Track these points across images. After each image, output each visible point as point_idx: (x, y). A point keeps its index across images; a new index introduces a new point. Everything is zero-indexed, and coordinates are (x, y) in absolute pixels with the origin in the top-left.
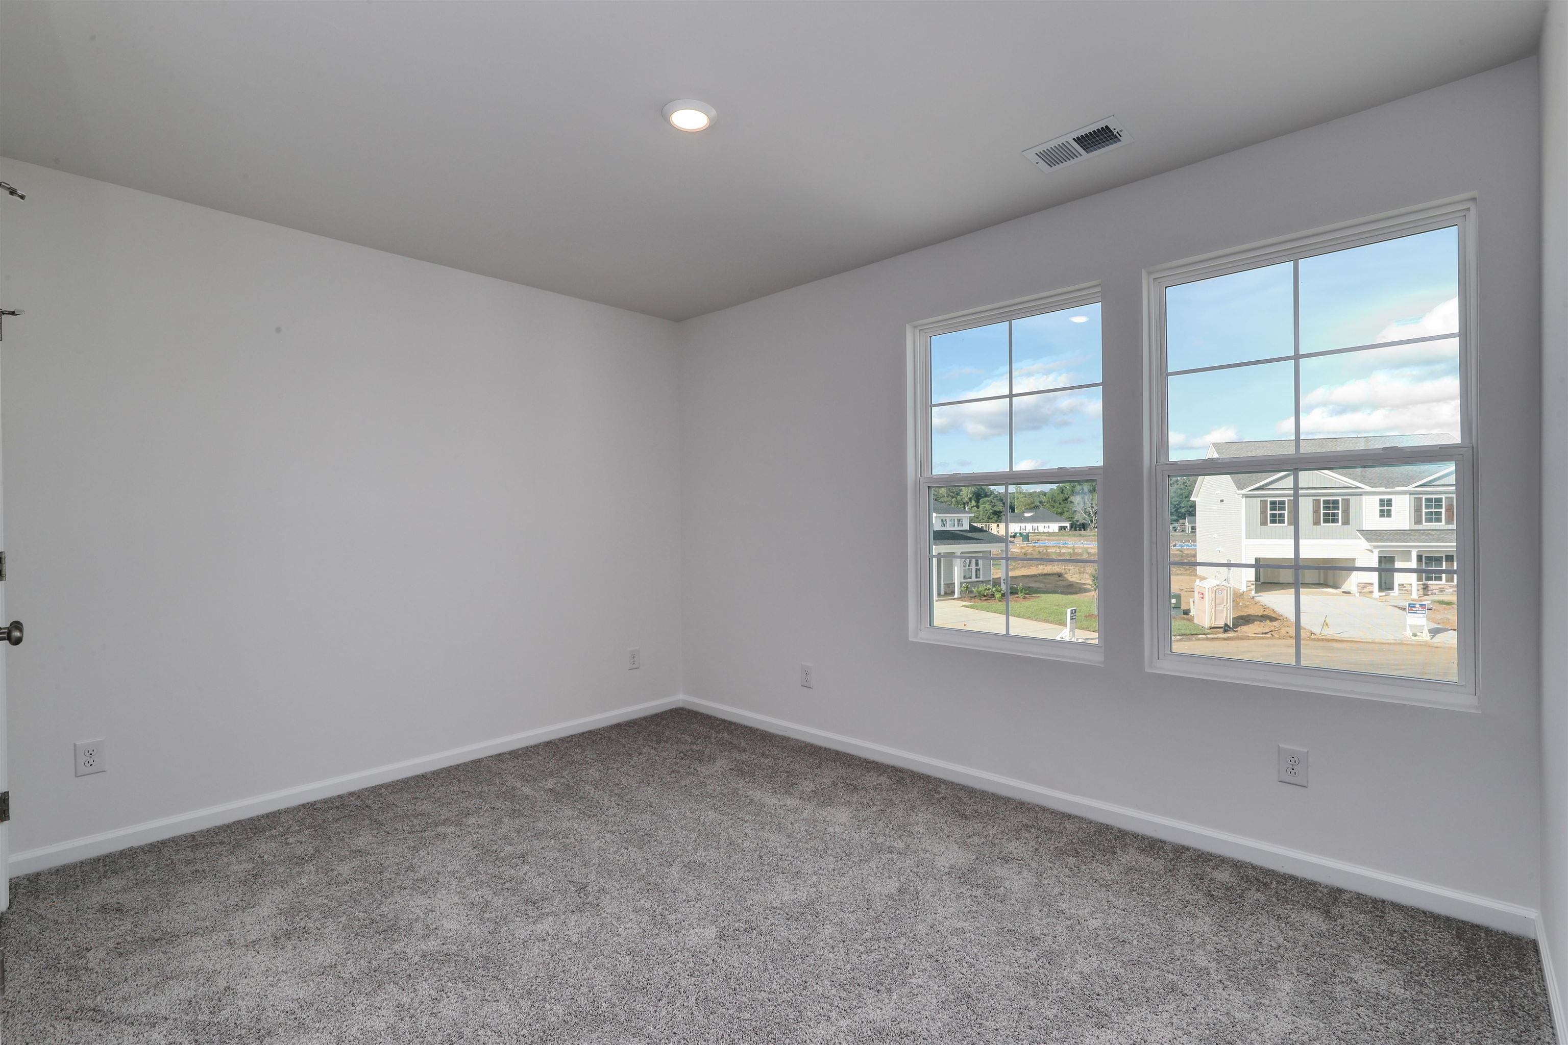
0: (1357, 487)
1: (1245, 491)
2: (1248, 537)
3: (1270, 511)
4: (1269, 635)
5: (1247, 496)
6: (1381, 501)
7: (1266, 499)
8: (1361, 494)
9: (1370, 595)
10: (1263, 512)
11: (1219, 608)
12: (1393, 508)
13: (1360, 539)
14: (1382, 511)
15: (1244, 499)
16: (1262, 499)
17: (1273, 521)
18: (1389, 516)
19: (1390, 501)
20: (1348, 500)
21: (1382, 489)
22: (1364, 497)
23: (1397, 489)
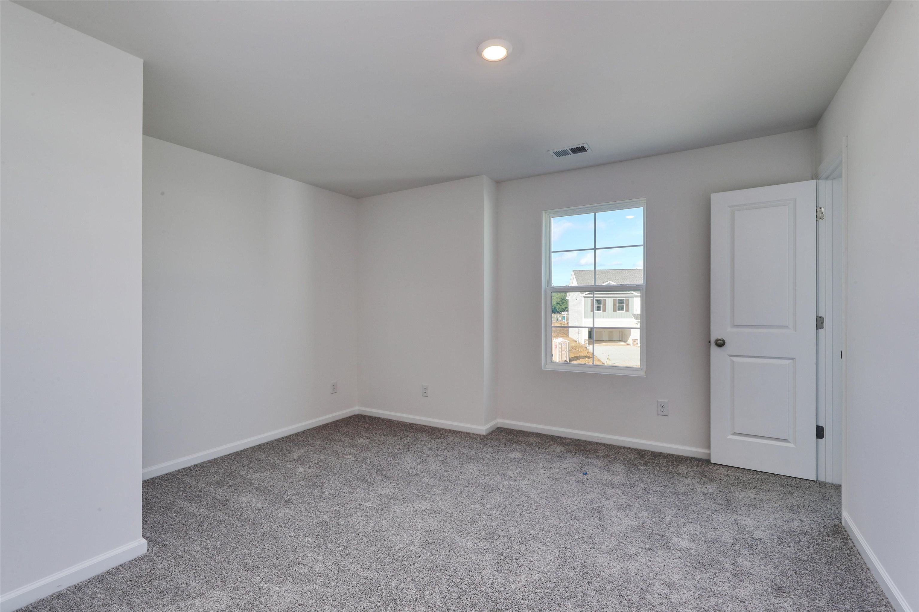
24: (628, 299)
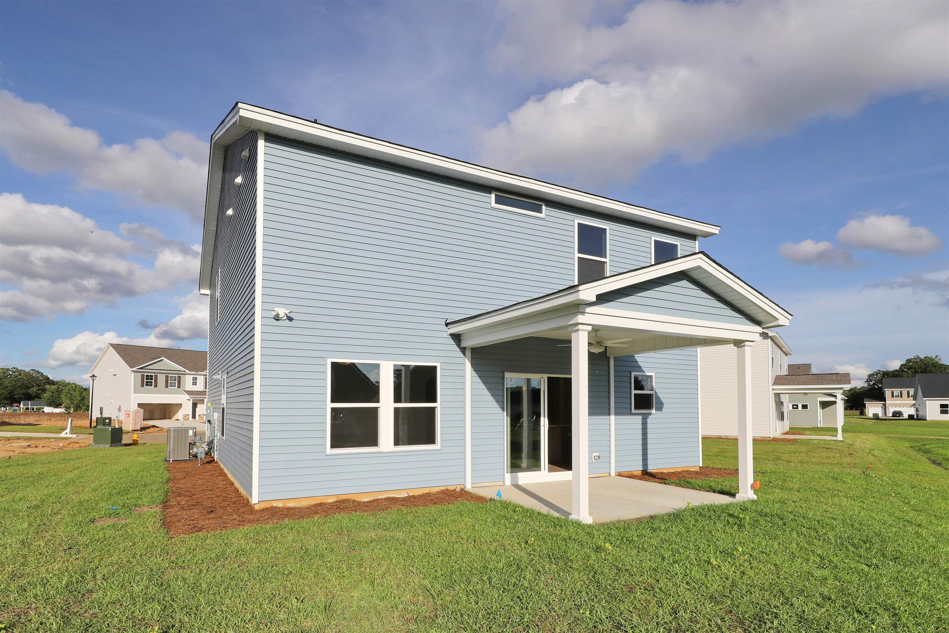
0: (184, 371)
1: (134, 369)
2: (135, 392)
3: (146, 380)
4: (160, 431)
5: (135, 372)
6: (193, 378)
7: (144, 374)
8: (185, 374)
9: (187, 420)
10: (143, 380)
11: (137, 421)
12: (197, 381)
13: (185, 394)
14: (193, 382)
15: (133, 373)
16: (142, 373)
17: (147, 385)
18: (196, 385)
19: (196, 378)
20: (180, 377)
21: (194, 373)
22: (186, 375)
23: (200, 373)
24: (180, 376)
